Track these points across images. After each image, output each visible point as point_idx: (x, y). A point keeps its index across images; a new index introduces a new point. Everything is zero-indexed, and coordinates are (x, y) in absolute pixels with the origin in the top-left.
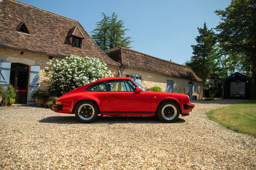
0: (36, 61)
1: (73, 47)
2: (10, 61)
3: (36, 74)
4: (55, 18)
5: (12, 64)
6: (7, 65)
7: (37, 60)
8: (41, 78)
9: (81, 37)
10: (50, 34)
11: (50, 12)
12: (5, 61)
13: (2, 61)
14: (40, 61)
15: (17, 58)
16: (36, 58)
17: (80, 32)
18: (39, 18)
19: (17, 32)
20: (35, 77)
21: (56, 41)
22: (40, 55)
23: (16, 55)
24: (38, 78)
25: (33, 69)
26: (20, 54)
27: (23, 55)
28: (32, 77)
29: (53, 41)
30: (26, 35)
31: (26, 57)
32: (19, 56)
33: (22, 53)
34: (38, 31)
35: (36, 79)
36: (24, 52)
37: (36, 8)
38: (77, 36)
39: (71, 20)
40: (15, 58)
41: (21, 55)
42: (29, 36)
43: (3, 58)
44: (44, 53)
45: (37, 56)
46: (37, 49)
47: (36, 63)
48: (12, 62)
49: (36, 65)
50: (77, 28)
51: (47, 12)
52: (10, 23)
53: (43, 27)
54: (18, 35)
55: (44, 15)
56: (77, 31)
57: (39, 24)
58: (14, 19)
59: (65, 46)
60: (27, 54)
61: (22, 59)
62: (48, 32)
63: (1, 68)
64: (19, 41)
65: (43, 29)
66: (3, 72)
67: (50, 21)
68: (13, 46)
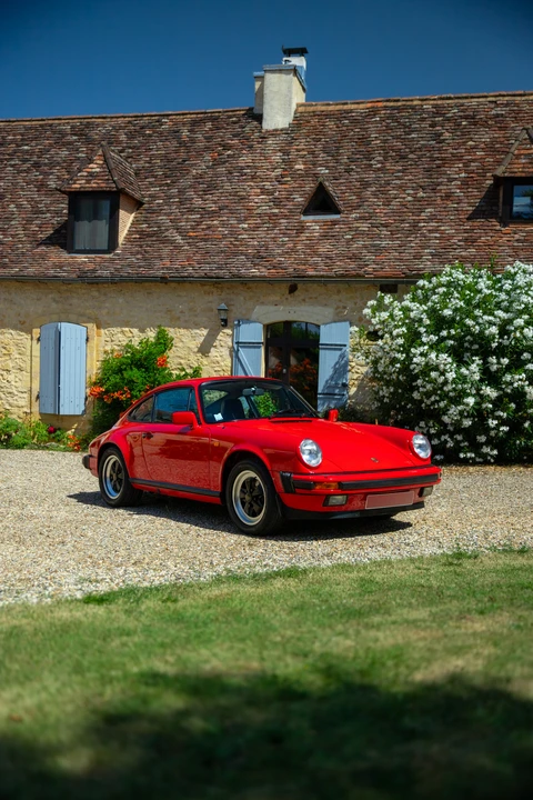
0: (338, 307)
1: (505, 225)
2: (262, 318)
3: (339, 353)
4: (466, 117)
5: (269, 328)
6: (254, 332)
7: (341, 305)
10: (421, 194)
11: (450, 98)
12: (248, 321)
13: (240, 320)
14: (350, 305)
15: (280, 308)
16: (336, 297)
18: (398, 137)
19: (303, 218)
21: (432, 218)
22: (347, 286)
23: (277, 298)
24: (346, 364)
25: (328, 334)
26: (288, 292)
27: (296, 293)
28: (327, 363)
29: (420, 221)
30: (325, 222)
31: (304, 300)
32: (284, 298)
33: (293, 289)
34: (375, 195)
35: (342, 369)
36: (299, 286)
37: (398, 101)
38: (523, 175)
40: (273, 308)
41: (289, 297)
42: (334, 223)
43: (244, 312)
44: (359, 276)
45: (339, 292)
46: (339, 267)
47: (337, 314)
48: (267, 322)
49: (338, 319)
50: (526, 136)
51: (439, 102)
52: (290, 193)
53: (399, 171)
54: (301, 229)
55: (423, 120)
56: (522, 152)
57: (388, 166)
58: (307, 173)
59: (466, 231)
60: (307, 291)
61: (294, 308)
62: (413, 189)
63: (238, 343)
64: (294, 250)
65: (399, 178)
66: (243, 353)
67: (437, 137)
68: (265, 272)
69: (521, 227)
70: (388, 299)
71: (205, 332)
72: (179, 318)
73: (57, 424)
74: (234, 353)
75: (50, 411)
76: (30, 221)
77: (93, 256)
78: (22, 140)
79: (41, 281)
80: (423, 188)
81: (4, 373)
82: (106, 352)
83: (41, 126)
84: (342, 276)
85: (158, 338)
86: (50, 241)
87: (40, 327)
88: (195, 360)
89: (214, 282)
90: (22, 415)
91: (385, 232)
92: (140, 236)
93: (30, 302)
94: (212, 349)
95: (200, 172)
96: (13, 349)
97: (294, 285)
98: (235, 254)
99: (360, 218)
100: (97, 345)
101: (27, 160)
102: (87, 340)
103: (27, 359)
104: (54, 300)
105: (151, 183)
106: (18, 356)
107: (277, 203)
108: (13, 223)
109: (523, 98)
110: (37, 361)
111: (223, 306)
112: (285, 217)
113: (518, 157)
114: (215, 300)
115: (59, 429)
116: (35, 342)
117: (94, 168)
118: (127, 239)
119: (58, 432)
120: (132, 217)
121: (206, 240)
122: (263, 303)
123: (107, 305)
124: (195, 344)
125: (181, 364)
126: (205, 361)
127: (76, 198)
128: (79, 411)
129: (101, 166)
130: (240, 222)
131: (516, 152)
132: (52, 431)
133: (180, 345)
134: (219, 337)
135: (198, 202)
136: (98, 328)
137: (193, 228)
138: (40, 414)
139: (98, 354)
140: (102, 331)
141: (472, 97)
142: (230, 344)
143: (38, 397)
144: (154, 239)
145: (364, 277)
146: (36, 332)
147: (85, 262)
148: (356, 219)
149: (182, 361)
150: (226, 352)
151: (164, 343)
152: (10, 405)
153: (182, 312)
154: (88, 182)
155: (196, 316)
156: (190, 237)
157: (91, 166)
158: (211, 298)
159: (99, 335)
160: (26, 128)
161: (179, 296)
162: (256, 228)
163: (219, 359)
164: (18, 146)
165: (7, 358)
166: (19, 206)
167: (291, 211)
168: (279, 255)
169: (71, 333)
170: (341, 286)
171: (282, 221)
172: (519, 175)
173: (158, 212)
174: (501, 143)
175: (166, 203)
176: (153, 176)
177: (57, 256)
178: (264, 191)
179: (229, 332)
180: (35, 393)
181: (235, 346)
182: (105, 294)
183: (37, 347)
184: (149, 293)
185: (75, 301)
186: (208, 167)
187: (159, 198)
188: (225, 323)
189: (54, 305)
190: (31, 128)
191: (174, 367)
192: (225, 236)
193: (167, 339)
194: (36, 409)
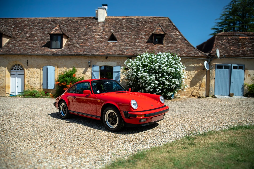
0: (117, 62)
1: (155, 44)
2: (99, 65)
3: (118, 73)
4: (144, 21)
6: (97, 68)
7: (118, 62)
8: (122, 76)
9: (162, 33)
10: (135, 37)
11: (140, 17)
12: (96, 66)
13: (93, 66)
14: (121, 62)
15: (103, 62)
16: (117, 60)
17: (162, 29)
18: (129, 25)
19: (108, 41)
20: (117, 76)
21: (138, 42)
22: (120, 57)
23: (103, 60)
24: (119, 76)
25: (115, 69)
26: (105, 58)
27: (107, 59)
28: (115, 75)
29: (136, 43)
30: (114, 43)
31: (109, 61)
33: (107, 58)
34: (125, 37)
35: (118, 77)
36: (108, 57)
37: (129, 17)
38: (159, 33)
39: (160, 19)
40: (102, 62)
41: (105, 60)
42: (116, 43)
43: (94, 63)
44: (123, 55)
45: (118, 59)
46: (118, 53)
48: (100, 66)
49: (118, 65)
50: (159, 25)
51: (138, 18)
52: (105, 36)
53: (130, 32)
54: (108, 44)
55: (135, 21)
56: (158, 28)
57: (127, 30)
58: (109, 32)
59: (146, 45)
60: (110, 58)
61: (107, 62)
62: (134, 36)
63: (93, 71)
64: (106, 49)
65: (130, 33)
66: (94, 73)
67: (138, 25)
68: (100, 54)
69: (158, 45)
70: (130, 60)
71: (85, 68)
72: (78, 65)
73: (47, 91)
74: (92, 73)
75: (45, 88)
76: (40, 41)
77: (56, 49)
78: (39, 22)
79: (43, 56)
80: (136, 36)
81: (33, 79)
82: (60, 73)
83: (44, 19)
84: (119, 55)
85: (73, 70)
86: (45, 46)
87: (43, 67)
88: (82, 75)
89: (87, 56)
90: (38, 89)
91: (128, 45)
92: (68, 45)
93: (40, 61)
94: (86, 72)
95: (83, 30)
96: (36, 72)
97: (107, 57)
98: (92, 49)
99: (122, 42)
100: (57, 71)
101: (40, 27)
102: (55, 70)
103: (39, 75)
104: (46, 60)
105: (71, 33)
106: (37, 74)
107: (102, 38)
108: (36, 41)
109: (156, 18)
110: (42, 76)
111: (89, 62)
112: (104, 41)
113: (157, 29)
114: (87, 60)
115: (48, 92)
116: (41, 71)
117: (57, 28)
118: (65, 46)
119: (48, 93)
120: (66, 40)
121: (85, 46)
122: (99, 61)
123: (60, 61)
124: (82, 71)
125: (79, 76)
126: (85, 75)
127: (52, 35)
128: (53, 88)
129: (58, 28)
130: (93, 42)
131: (157, 28)
132: (46, 93)
133: (78, 71)
134: (88, 69)
135: (82, 37)
136: (58, 67)
137: (82, 43)
138: (43, 89)
139: (58, 74)
140: (59, 68)
141: (145, 17)
142: (91, 71)
143: (42, 85)
144: (72, 46)
145: (124, 55)
146: (42, 69)
147: (54, 51)
148: (121, 42)
149: (79, 75)
150: (90, 73)
151: (74, 71)
152: (35, 86)
153: (79, 63)
154: (55, 31)
155: (83, 64)
156: (81, 45)
157: (56, 28)
158: (86, 60)
159: (58, 69)
160: (40, 20)
161: (78, 59)
162: (97, 43)
163: (88, 75)
164: (38, 24)
165: (34, 75)
166: (38, 38)
167: (105, 40)
168: (103, 50)
169: (51, 69)
170: (118, 57)
171: (103, 42)
172: (158, 33)
173: (73, 39)
174: (152, 27)
175: (74, 37)
176: (71, 31)
177: (47, 49)
178: (98, 35)
179: (91, 68)
180: (41, 84)
181: (92, 72)
182: (59, 59)
183: (42, 72)
184: (71, 59)
185: (52, 60)
186: (85, 29)
187: (73, 36)
188: (90, 66)
189: (46, 62)
190: (41, 20)
191: (77, 77)
192: (89, 45)
193: (75, 70)
194: (42, 87)
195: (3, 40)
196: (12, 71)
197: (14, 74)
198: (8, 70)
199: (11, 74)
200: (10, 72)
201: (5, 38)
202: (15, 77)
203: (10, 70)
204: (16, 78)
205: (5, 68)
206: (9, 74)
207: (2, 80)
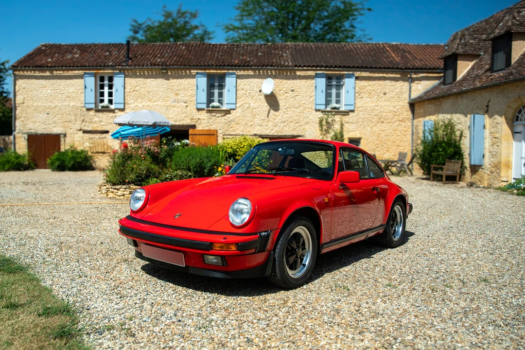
195: (513, 47)
196: (516, 123)
197: (519, 133)
198: (507, 123)
199: (514, 133)
200: (511, 126)
201: (518, 42)
202: (520, 141)
203: (513, 122)
204: (523, 141)
205: (502, 117)
206: (510, 133)
207: (496, 147)
